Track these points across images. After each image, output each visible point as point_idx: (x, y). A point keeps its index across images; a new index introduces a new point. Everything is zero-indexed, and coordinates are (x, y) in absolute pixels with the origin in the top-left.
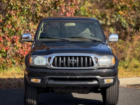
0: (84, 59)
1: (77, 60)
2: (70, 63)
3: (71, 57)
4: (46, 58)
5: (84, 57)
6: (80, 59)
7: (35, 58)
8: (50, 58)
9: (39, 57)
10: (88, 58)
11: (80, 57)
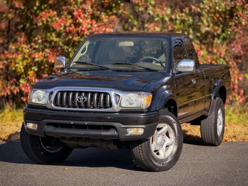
0: (99, 97)
1: (88, 98)
2: (78, 102)
3: (80, 93)
4: (47, 92)
5: (99, 93)
6: (92, 97)
7: (34, 92)
8: (52, 93)
9: (38, 91)
10: (106, 94)
11: (93, 93)
